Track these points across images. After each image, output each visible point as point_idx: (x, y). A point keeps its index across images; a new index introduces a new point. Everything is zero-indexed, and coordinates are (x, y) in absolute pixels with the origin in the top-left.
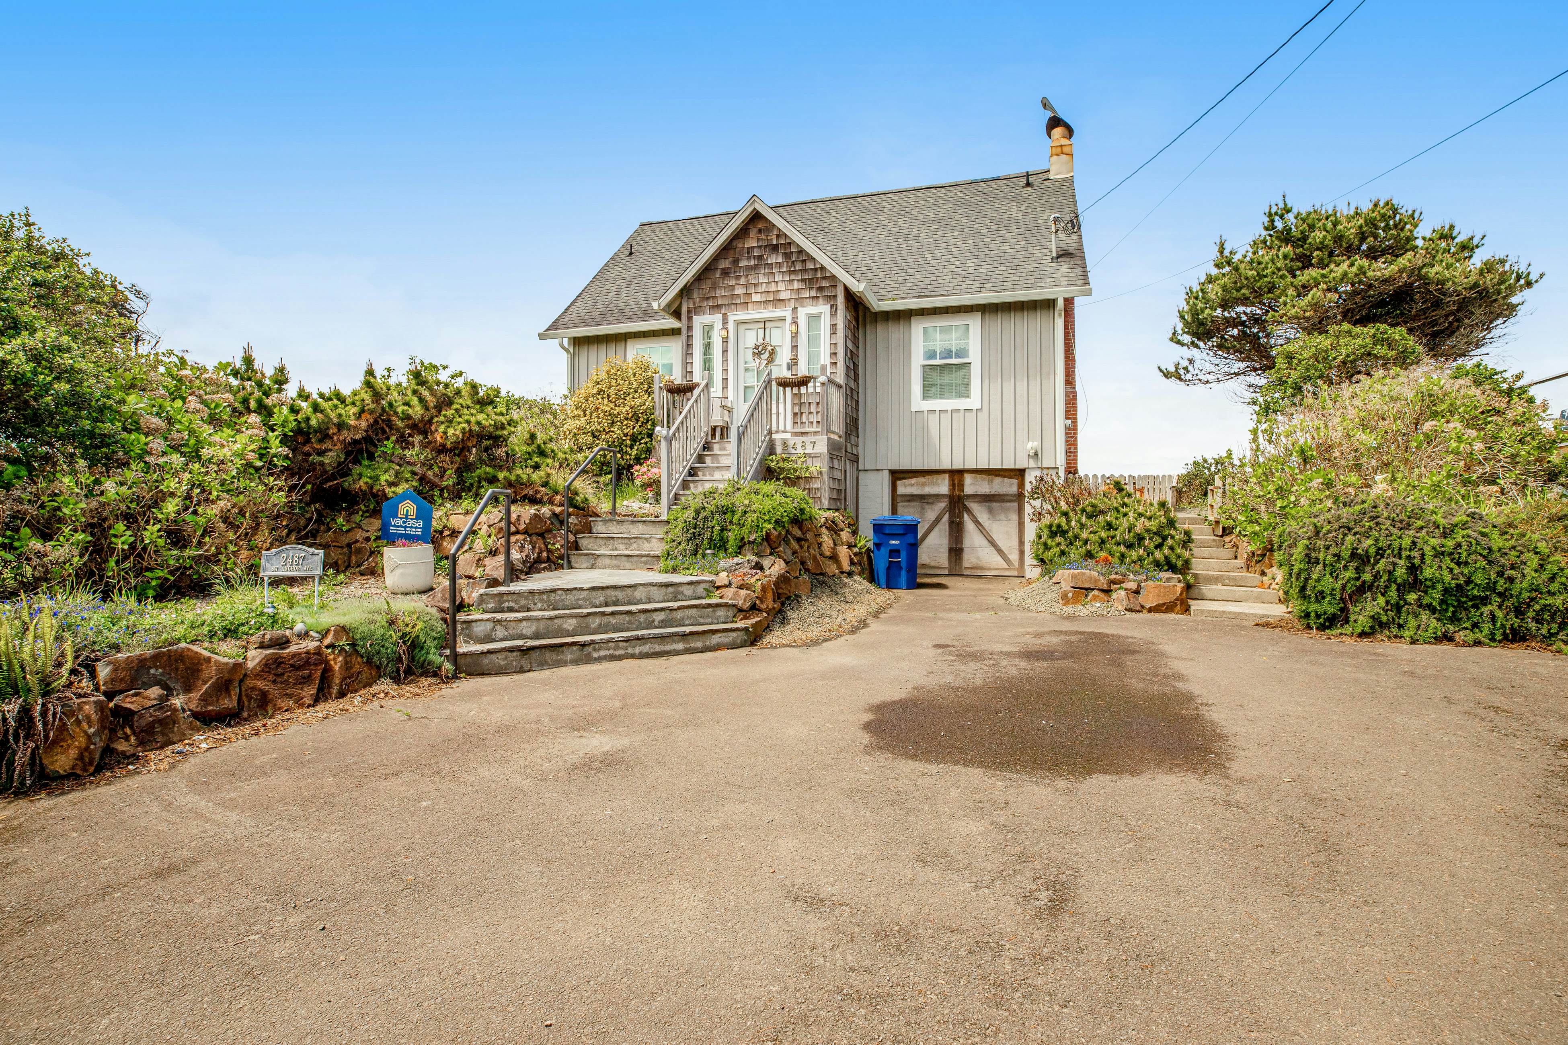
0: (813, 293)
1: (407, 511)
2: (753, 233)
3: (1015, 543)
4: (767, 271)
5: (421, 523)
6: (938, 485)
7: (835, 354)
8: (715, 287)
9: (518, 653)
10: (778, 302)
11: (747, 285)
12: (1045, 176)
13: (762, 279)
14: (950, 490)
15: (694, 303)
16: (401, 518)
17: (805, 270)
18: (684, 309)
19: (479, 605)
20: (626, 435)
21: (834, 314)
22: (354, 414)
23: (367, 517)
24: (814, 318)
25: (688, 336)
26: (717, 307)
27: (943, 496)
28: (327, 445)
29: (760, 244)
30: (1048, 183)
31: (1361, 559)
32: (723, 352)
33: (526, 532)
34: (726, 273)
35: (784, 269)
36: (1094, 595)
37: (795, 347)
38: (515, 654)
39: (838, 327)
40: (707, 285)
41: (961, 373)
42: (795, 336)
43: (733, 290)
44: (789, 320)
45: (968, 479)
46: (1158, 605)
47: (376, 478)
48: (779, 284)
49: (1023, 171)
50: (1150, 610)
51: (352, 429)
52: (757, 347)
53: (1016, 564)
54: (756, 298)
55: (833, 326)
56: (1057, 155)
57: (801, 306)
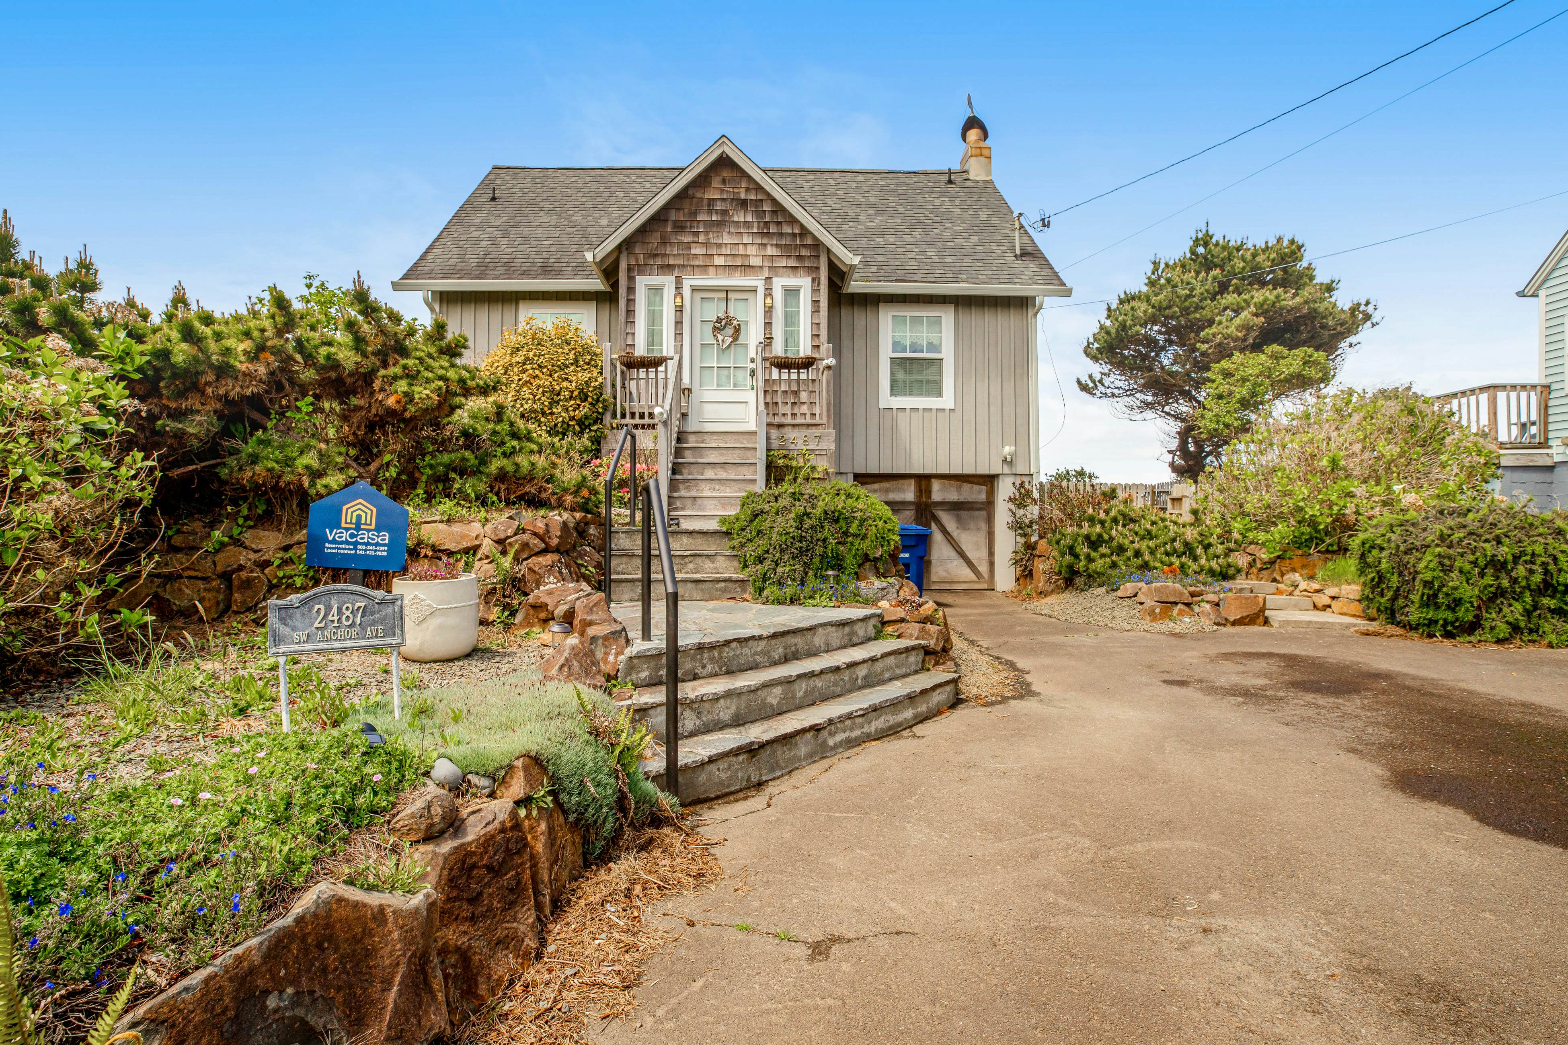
0: (791, 263)
1: (359, 517)
2: (716, 182)
3: (984, 554)
4: (732, 230)
5: (386, 537)
6: (903, 491)
7: (818, 335)
8: (664, 242)
9: (745, 756)
10: (748, 269)
11: (706, 244)
12: (964, 176)
13: (726, 239)
14: (916, 496)
15: (637, 260)
16: (347, 529)
17: (781, 235)
18: (623, 266)
19: (627, 674)
20: (572, 418)
21: (816, 290)
22: (246, 353)
23: (250, 527)
24: (791, 293)
25: (628, 300)
26: (669, 268)
27: (910, 503)
28: (192, 402)
29: (724, 196)
30: (968, 183)
31: (1499, 566)
32: (676, 323)
33: (557, 550)
34: (680, 227)
35: (755, 230)
36: (1180, 610)
37: (768, 325)
38: (741, 758)
39: (822, 304)
40: (655, 239)
41: (934, 369)
42: (769, 311)
43: (690, 248)
44: (761, 292)
45: (936, 485)
46: (1242, 618)
47: (288, 462)
48: (749, 247)
49: (945, 168)
50: (1234, 623)
51: (240, 377)
52: (719, 320)
53: (986, 576)
54: (719, 261)
55: (816, 303)
56: (976, 156)
57: (776, 276)
